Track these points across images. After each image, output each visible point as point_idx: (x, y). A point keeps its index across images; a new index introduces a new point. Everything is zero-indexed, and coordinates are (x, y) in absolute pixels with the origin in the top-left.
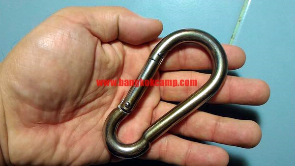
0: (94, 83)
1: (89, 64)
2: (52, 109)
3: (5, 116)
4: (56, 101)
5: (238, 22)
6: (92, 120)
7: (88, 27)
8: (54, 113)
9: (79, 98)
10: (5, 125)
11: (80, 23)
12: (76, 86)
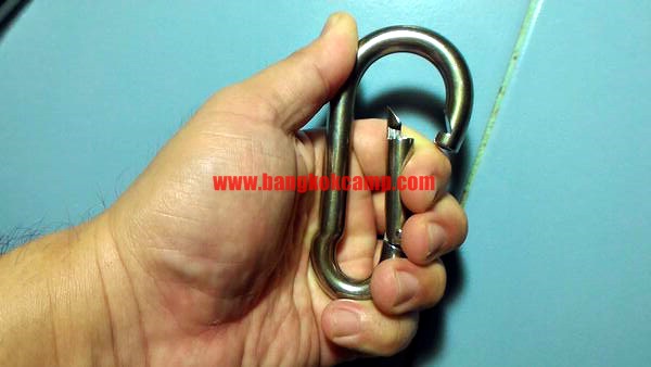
5: (514, 61)
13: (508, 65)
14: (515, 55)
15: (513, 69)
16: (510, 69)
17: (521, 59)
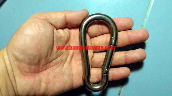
0: (55, 49)
1: (51, 39)
2: (35, 65)
3: (13, 71)
4: (37, 60)
5: (145, 18)
6: (57, 69)
7: (48, 21)
8: (37, 66)
9: (48, 57)
10: (14, 75)
11: (43, 20)
12: (46, 51)
13: (144, 19)
14: (146, 16)
15: (146, 20)
16: (145, 21)
17: (148, 17)
